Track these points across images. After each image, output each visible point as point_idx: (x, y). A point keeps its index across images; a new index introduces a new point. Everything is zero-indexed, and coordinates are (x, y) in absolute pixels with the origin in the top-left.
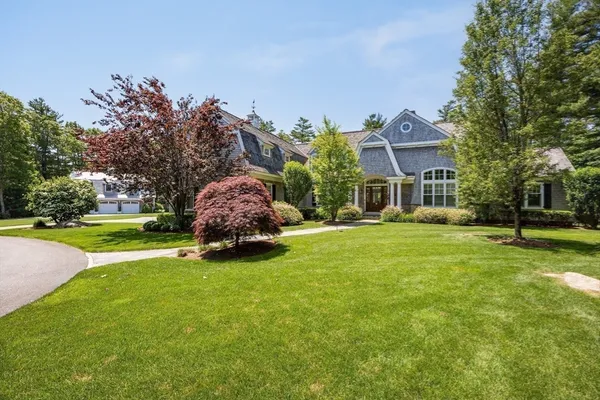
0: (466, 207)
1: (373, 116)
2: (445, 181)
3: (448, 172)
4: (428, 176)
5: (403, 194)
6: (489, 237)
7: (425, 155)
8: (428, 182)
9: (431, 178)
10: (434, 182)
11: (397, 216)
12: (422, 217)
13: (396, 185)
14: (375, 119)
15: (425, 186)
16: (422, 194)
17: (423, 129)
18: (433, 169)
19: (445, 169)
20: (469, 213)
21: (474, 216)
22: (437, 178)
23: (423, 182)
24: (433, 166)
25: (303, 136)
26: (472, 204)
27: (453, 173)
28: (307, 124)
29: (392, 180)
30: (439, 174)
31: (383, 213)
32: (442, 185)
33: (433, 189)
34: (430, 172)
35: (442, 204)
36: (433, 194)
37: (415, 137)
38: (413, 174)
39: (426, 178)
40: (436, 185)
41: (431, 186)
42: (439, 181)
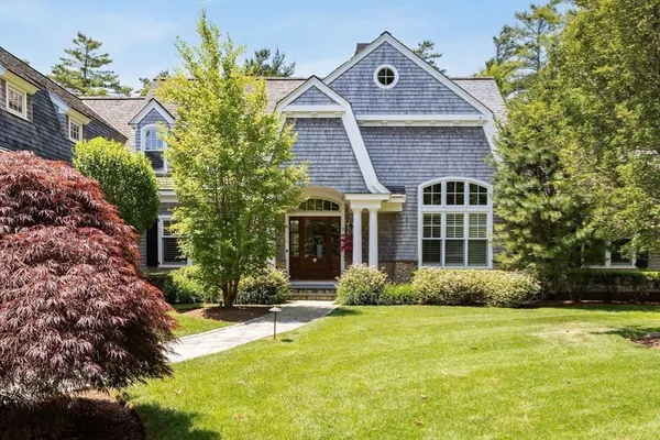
0: (519, 266)
1: (264, 54)
2: (466, 209)
3: (473, 187)
4: (432, 195)
5: (380, 238)
6: (624, 333)
7: (426, 147)
8: (432, 209)
9: (437, 200)
10: (443, 209)
11: (378, 290)
12: (433, 291)
13: (365, 216)
14: (269, 62)
15: (427, 219)
16: (420, 237)
17: (422, 86)
18: (443, 181)
19: (467, 180)
20: (528, 280)
21: (537, 287)
22: (450, 201)
23: (424, 209)
24: (444, 174)
25: (86, 83)
26: (533, 259)
27: (483, 190)
28: (95, 53)
29: (357, 203)
30: (455, 193)
31: (340, 285)
32: (460, 217)
33: (443, 225)
34: (438, 187)
35: (460, 261)
36: (443, 237)
37: (406, 104)
38: (402, 190)
39: (427, 201)
40: (450, 217)
41: (437, 219)
42: (455, 209)
